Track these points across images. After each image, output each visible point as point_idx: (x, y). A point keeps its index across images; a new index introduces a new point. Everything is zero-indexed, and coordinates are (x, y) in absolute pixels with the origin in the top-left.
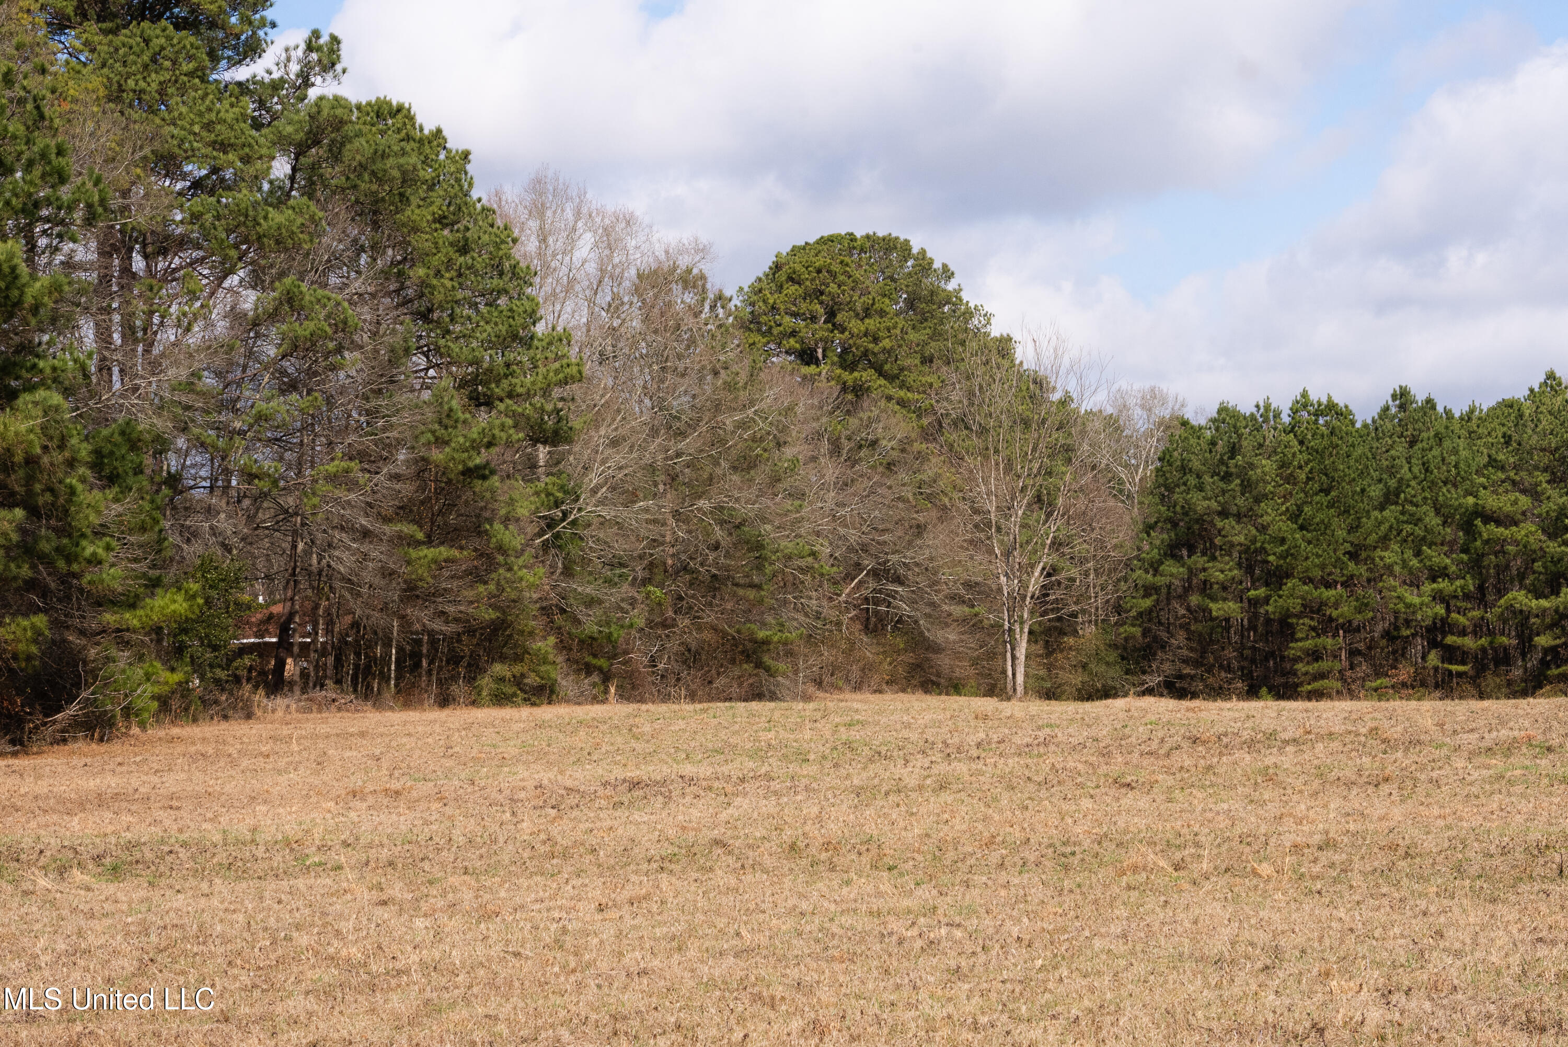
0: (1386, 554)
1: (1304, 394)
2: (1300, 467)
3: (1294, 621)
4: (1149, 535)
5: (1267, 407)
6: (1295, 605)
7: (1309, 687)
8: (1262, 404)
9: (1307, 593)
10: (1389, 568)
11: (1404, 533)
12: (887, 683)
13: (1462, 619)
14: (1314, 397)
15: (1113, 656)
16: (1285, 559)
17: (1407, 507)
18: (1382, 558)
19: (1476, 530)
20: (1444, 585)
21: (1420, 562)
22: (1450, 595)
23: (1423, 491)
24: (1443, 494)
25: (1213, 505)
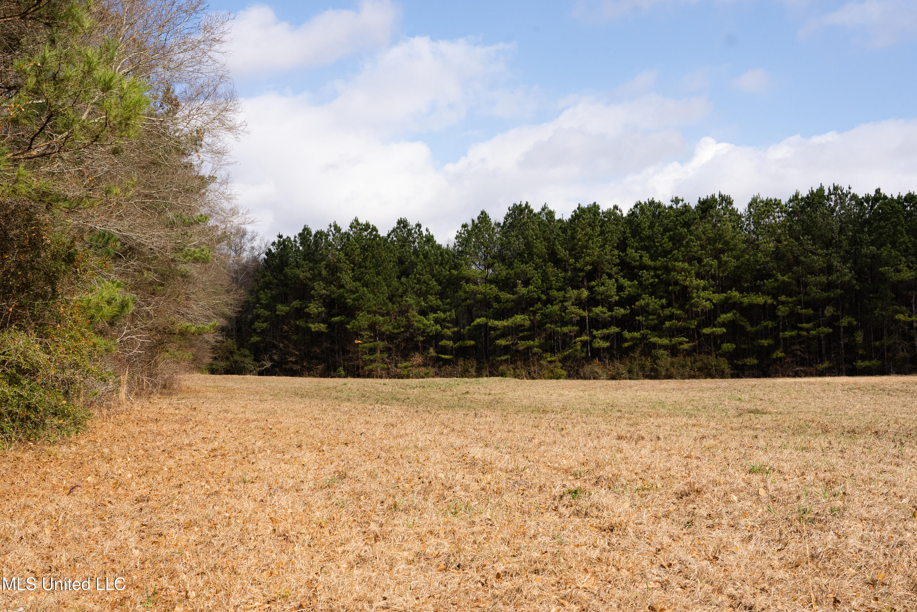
1: (356, 220)
5: (335, 226)
6: (364, 324)
9: (370, 318)
10: (410, 306)
11: (416, 289)
13: (449, 332)
14: (360, 221)
16: (358, 301)
17: (417, 276)
18: (406, 301)
19: (460, 287)
20: (441, 315)
21: (426, 303)
22: (444, 320)
23: (425, 268)
24: (436, 269)
25: (308, 275)
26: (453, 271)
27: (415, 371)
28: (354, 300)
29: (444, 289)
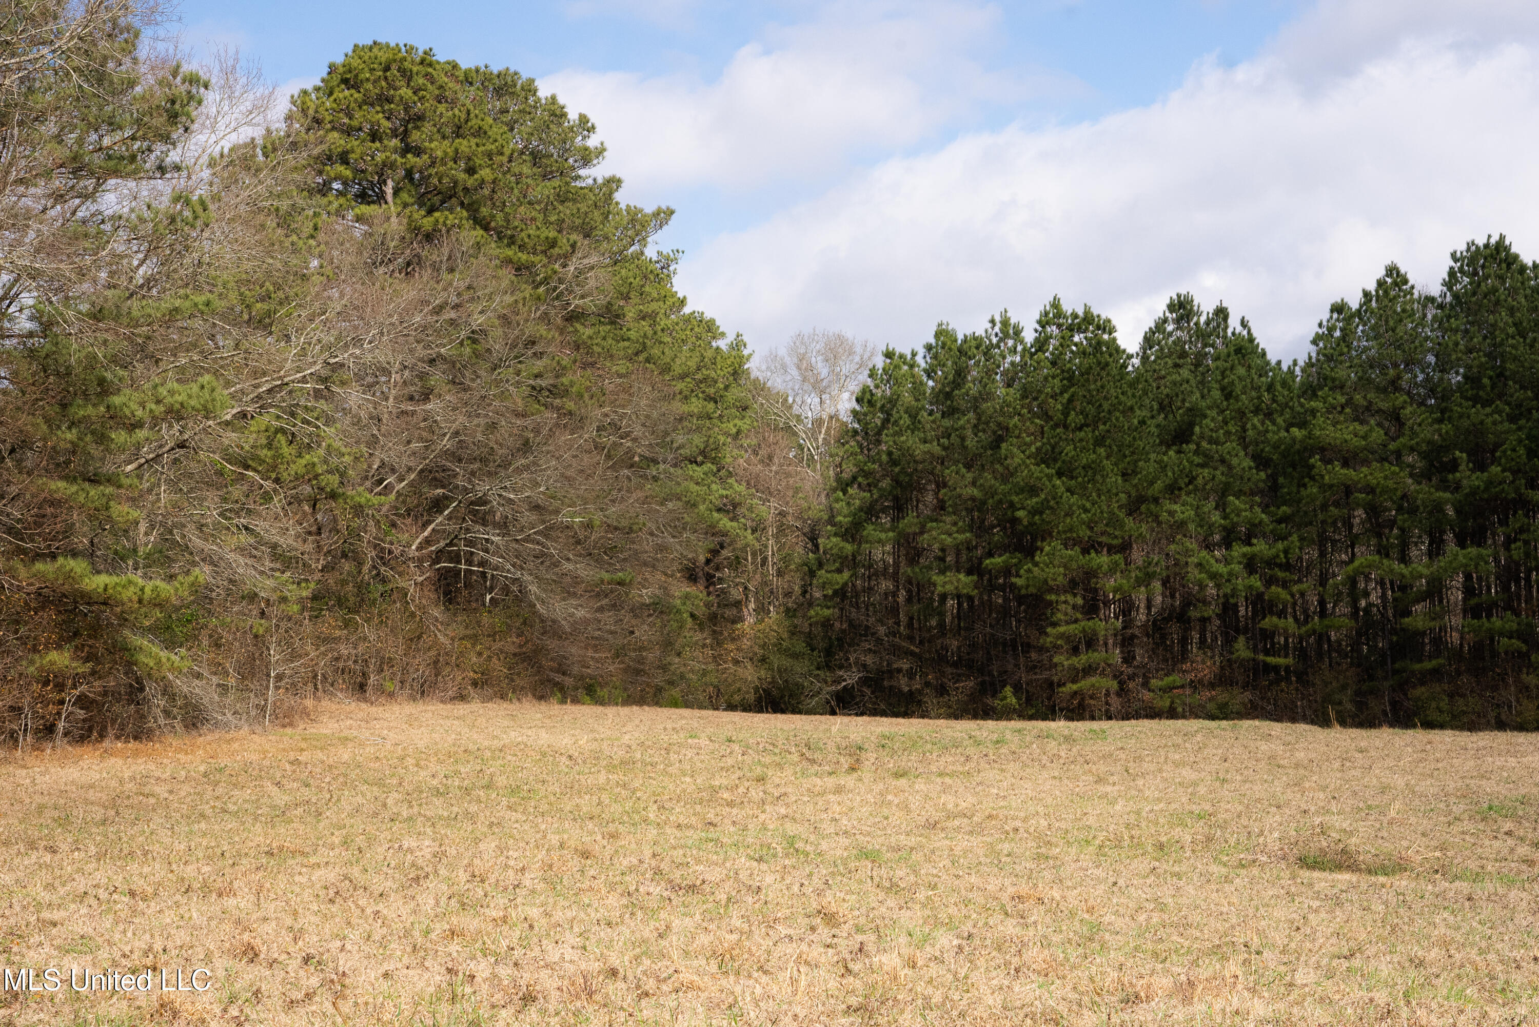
0: (1176, 507)
1: (1056, 304)
2: (1054, 396)
3: (1053, 597)
4: (845, 492)
5: (1005, 323)
6: (1056, 574)
7: (1075, 687)
8: (998, 319)
9: (1071, 558)
10: (1181, 525)
11: (1200, 481)
12: (475, 684)
13: (1284, 595)
14: (1067, 307)
15: (800, 646)
16: (1041, 513)
17: (1204, 444)
18: (1171, 513)
19: (1308, 471)
20: (1260, 547)
21: (1225, 518)
22: (1271, 563)
23: (1226, 423)
24: (1254, 427)
25: (937, 449)
26: (1295, 431)
27: (1190, 697)
28: (1034, 512)
29: (1273, 478)
